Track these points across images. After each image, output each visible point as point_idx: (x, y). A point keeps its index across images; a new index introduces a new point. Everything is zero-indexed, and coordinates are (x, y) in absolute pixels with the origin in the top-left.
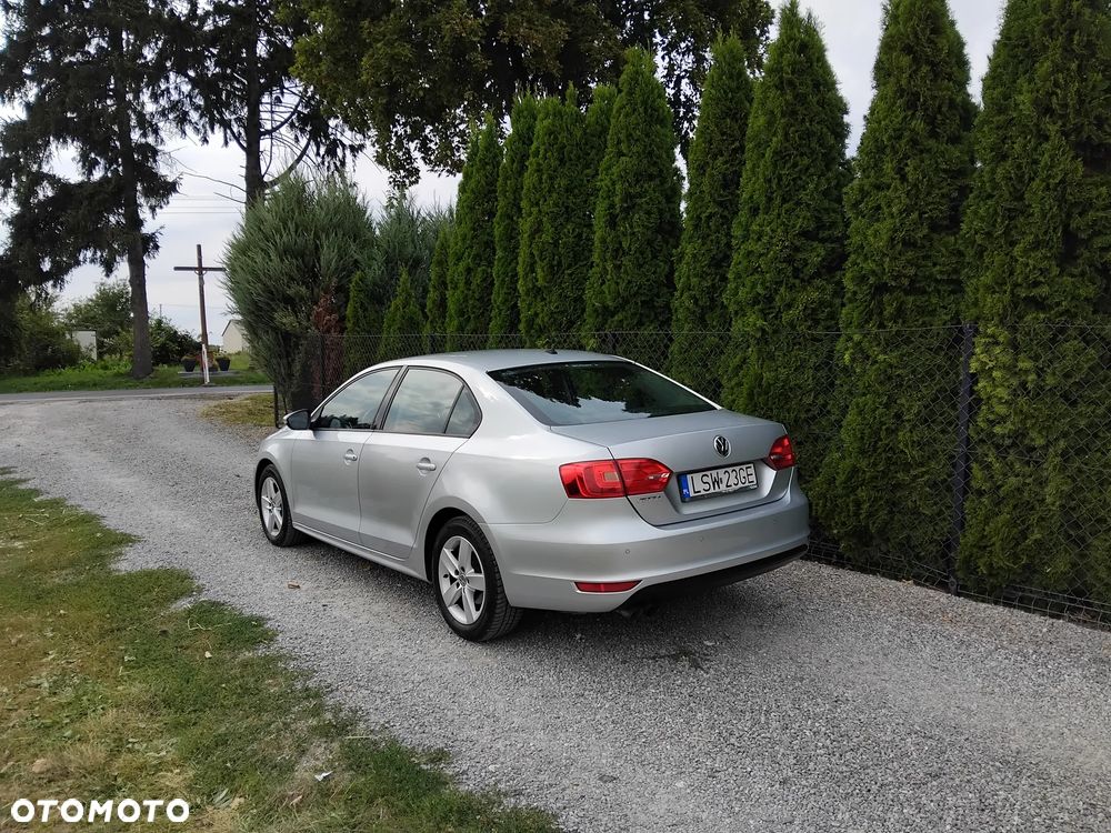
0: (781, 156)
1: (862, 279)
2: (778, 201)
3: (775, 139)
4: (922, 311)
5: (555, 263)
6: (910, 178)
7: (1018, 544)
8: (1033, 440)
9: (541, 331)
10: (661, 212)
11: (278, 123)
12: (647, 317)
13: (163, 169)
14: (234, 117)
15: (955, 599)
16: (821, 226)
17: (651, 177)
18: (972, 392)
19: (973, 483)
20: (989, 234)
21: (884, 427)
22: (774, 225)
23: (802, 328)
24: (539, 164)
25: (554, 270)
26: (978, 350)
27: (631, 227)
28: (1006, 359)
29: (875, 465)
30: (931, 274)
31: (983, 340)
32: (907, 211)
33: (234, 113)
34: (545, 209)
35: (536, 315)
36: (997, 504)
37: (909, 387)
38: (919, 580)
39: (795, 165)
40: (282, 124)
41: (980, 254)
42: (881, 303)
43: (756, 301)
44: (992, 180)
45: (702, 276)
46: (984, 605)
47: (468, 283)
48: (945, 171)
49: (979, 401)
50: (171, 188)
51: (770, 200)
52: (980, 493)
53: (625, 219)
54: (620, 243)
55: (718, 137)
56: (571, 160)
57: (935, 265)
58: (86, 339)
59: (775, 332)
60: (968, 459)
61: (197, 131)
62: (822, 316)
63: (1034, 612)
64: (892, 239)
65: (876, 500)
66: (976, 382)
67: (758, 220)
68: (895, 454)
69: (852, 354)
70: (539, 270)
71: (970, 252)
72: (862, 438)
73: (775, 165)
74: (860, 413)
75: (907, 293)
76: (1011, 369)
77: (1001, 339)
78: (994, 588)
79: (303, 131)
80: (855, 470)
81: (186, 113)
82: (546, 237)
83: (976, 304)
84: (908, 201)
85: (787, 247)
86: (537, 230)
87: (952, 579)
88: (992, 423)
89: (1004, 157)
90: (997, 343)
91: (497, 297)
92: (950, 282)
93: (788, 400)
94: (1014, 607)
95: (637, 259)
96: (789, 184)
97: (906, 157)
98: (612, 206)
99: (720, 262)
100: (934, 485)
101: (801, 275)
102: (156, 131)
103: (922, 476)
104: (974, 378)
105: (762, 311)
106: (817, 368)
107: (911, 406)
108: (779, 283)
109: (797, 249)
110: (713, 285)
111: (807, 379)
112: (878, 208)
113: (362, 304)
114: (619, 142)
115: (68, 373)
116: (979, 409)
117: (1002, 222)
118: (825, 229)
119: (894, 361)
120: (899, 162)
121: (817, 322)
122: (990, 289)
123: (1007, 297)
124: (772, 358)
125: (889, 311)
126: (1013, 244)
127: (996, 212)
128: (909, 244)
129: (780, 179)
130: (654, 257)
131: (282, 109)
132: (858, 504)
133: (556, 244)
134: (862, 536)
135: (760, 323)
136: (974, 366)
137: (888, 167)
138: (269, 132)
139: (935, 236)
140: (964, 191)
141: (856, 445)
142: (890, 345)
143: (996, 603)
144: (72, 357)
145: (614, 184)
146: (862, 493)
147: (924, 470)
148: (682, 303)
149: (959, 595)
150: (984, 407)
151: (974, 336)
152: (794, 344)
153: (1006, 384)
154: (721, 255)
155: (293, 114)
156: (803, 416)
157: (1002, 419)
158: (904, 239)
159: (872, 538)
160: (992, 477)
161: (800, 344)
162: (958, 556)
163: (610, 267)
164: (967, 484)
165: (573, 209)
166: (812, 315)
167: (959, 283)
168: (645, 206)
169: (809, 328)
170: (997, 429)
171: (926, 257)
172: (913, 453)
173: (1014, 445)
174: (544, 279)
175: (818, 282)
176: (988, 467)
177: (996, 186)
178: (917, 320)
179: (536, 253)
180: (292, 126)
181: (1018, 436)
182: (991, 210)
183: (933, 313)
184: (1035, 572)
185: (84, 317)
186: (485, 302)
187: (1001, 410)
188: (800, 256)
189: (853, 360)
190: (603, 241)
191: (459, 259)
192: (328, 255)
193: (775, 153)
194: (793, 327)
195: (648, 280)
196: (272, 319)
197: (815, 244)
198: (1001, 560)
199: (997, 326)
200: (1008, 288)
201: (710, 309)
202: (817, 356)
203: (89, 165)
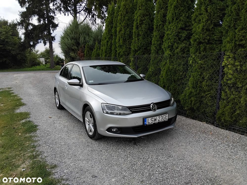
0: (176, 7)
1: (195, 40)
2: (175, 19)
3: (174, 2)
4: (211, 49)
5: (125, 39)
6: (209, 11)
7: (233, 114)
8: (238, 85)
9: (121, 56)
10: (149, 25)
11: (81, 10)
12: (146, 52)
13: (56, 21)
14: (71, 9)
15: (215, 128)
16: (186, 26)
17: (147, 15)
18: (223, 71)
19: (222, 97)
20: (229, 26)
21: (199, 81)
22: (174, 26)
23: (180, 54)
24: (121, 14)
25: (124, 40)
26: (224, 60)
27: (142, 29)
28: (232, 62)
29: (196, 91)
30: (214, 39)
31: (226, 57)
32: (207, 20)
33: (71, 8)
34: (122, 25)
35: (120, 52)
36: (228, 103)
37: (206, 70)
38: (207, 122)
39: (180, 9)
41: (227, 32)
42: (200, 47)
43: (169, 47)
44: (231, 10)
45: (157, 41)
46: (223, 130)
47: (107, 44)
48: (219, 9)
49: (224, 74)
50: (57, 26)
51: (173, 19)
52: (224, 100)
53: (140, 26)
54: (139, 33)
55: (162, 3)
56: (129, 12)
57: (215, 36)
58: (42, 60)
59: (174, 55)
60: (221, 90)
61: (63, 12)
62: (186, 51)
63: (237, 133)
64: (203, 29)
65: (196, 100)
66: (224, 69)
67: (170, 25)
68: (202, 88)
69: (192, 61)
70: (121, 41)
71: (224, 32)
72: (193, 84)
73: (174, 10)
74: (193, 77)
75: (207, 44)
76: (233, 65)
77: (231, 56)
78: (226, 125)
79: (86, 12)
80: (191, 92)
81: (61, 9)
82: (123, 32)
83: (225, 46)
84: (208, 18)
85: (177, 32)
86: (120, 31)
87: (215, 122)
88: (228, 80)
89: (235, 3)
90: (230, 58)
91: (113, 48)
92: (219, 40)
93: (176, 73)
94: (231, 131)
95: (143, 37)
96: (178, 15)
97: (208, 5)
98: (137, 23)
99: (162, 37)
100: (212, 97)
101: (181, 40)
102: (54, 13)
103: (209, 94)
104: (223, 67)
105: (170, 50)
106: (184, 65)
107: (207, 75)
108: (175, 42)
109: (179, 33)
110: (160, 43)
111: (181, 68)
112: (200, 20)
113: (88, 50)
114: (140, 6)
115: (38, 67)
116: (224, 76)
117: (233, 23)
118: (186, 27)
119: (202, 63)
120: (206, 7)
121: (184, 53)
122: (228, 42)
123: (233, 44)
124: (173, 62)
125: (202, 49)
126: (236, 29)
127: (232, 20)
128: (208, 30)
129: (176, 14)
130: (148, 36)
131: (82, 7)
132: (191, 101)
133: (125, 34)
134: (192, 110)
135: (169, 53)
136: (223, 64)
137: (203, 8)
138: (79, 12)
139: (215, 28)
140: (224, 15)
141: (192, 86)
142: (202, 58)
143: (227, 130)
144: (39, 64)
145: (138, 17)
146: (192, 99)
147: (209, 93)
148: (153, 48)
149: (217, 127)
150: (225, 76)
151: (224, 56)
152: (178, 59)
153: (232, 69)
154: (163, 35)
155: (84, 8)
156: (180, 78)
157: (231, 79)
158: (206, 29)
159: (195, 110)
160: (227, 95)
161: (179, 58)
162: (217, 116)
163: (136, 39)
164: (220, 97)
165: (129, 25)
166: (183, 51)
167: (221, 41)
168: (145, 23)
169: (182, 54)
170: (229, 82)
171: (213, 34)
172: (205, 88)
173: (233, 86)
174: (122, 43)
175: (185, 42)
176: (226, 92)
177: (232, 12)
178: (210, 51)
179: (120, 36)
180: (84, 11)
181: (234, 84)
182: (230, 19)
183: (214, 50)
184: (237, 122)
185: (43, 55)
186: (110, 49)
187: (230, 76)
188: (180, 34)
189: (192, 63)
190: (135, 32)
191: (106, 39)
192: (82, 39)
193: (175, 6)
194: (178, 54)
195: (146, 42)
196: (70, 54)
197: (184, 31)
198: (228, 119)
199: (230, 53)
200: (234, 42)
201: (159, 50)
202: (184, 62)
203: (39, 20)
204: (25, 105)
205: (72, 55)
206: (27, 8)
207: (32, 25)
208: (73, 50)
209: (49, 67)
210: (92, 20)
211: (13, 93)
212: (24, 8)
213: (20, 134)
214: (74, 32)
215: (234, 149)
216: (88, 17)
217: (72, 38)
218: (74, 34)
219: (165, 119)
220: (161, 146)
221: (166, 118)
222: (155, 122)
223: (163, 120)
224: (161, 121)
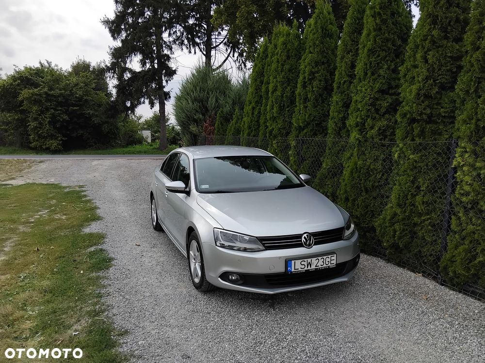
0: (371, 52)
1: (405, 115)
2: (369, 74)
3: (369, 43)
4: (434, 133)
5: (282, 105)
6: (430, 61)
7: (471, 262)
8: (482, 206)
9: (275, 137)
10: (326, 81)
11: (219, 43)
12: (319, 131)
13: (172, 65)
14: (202, 41)
15: (438, 286)
16: (390, 87)
17: (323, 63)
18: (454, 178)
19: (452, 226)
20: (467, 92)
21: (410, 193)
22: (366, 87)
23: (376, 140)
24: (278, 59)
25: (281, 108)
26: (457, 155)
27: (313, 88)
28: (471, 160)
29: (405, 212)
30: (440, 113)
31: (460, 150)
32: (427, 78)
33: (202, 40)
34: (279, 80)
35: (273, 129)
36: (463, 239)
37: (425, 173)
38: (426, 274)
39: (379, 56)
40: (220, 43)
41: (463, 102)
42: (412, 127)
43: (357, 125)
44: (470, 62)
45: (339, 112)
46: (451, 292)
47: (253, 114)
48: (450, 57)
49: (456, 183)
50: (174, 72)
51: (366, 74)
52: (455, 233)
53: (310, 84)
54: (307, 95)
55: (350, 43)
56: (292, 56)
57: (442, 107)
58: (147, 134)
59: (366, 141)
60: (450, 213)
61: (187, 48)
62: (388, 133)
63: (479, 300)
64: (418, 94)
65: (404, 230)
66: (456, 172)
67: (361, 84)
68: (414, 207)
69: (399, 154)
70: (275, 109)
71: (458, 101)
72: (399, 198)
73: (369, 56)
74: (400, 185)
75: (428, 122)
76: (472, 166)
77: (468, 150)
78: (458, 284)
79: (229, 46)
80: (395, 214)
81: (183, 41)
82: (278, 93)
83: (458, 129)
84: (428, 74)
85: (372, 98)
86: (275, 90)
87: (439, 276)
88: (462, 195)
89: (478, 48)
90: (466, 152)
91: (262, 121)
92: (449, 117)
93: (370, 176)
94: (468, 295)
95: (314, 103)
96: (375, 65)
97: (429, 50)
98: (304, 78)
99: (347, 105)
100: (433, 226)
101: (379, 112)
102: (171, 49)
103: (428, 220)
104: (455, 170)
105: (360, 130)
106: (384, 160)
107: (424, 183)
108: (368, 116)
109: (377, 99)
110: (344, 116)
111: (379, 165)
112: (414, 78)
113: (221, 123)
114: (310, 47)
115: (138, 147)
116: (456, 186)
117: (474, 85)
118: (390, 89)
119: (416, 159)
120: (425, 53)
121: (386, 137)
122: (464, 121)
123: (473, 126)
124: (364, 154)
125: (416, 132)
126: (480, 97)
127: (472, 80)
128: (427, 96)
129: (371, 64)
130: (323, 102)
131: (221, 37)
132: (395, 231)
133: (282, 96)
134: (395, 246)
135: (357, 136)
136: (455, 163)
137: (418, 56)
138: (215, 47)
139: (443, 92)
140: (460, 68)
141: (396, 201)
142: (416, 150)
143: (460, 292)
144: (140, 141)
145: (306, 67)
146: (397, 226)
147: (428, 217)
148: (331, 125)
149: (442, 285)
150: (458, 186)
151: (456, 147)
152: (374, 148)
153: (470, 174)
154: (349, 102)
155: (225, 39)
156: (376, 184)
157: (467, 194)
158: (425, 94)
159: (402, 250)
160: (461, 224)
161: (376, 148)
162: (441, 264)
163: (302, 106)
164: (449, 226)
165: (290, 81)
166: (382, 133)
167: (454, 117)
168: (318, 78)
169: (381, 140)
170: (464, 199)
171: (438, 104)
172: (421, 208)
173: (472, 208)
174: (277, 112)
175: (387, 116)
176: (459, 218)
177: (472, 66)
178: (432, 138)
179: (274, 100)
180: (225, 44)
181: (475, 203)
182: (469, 79)
183: (440, 134)
184: (479, 278)
185: (149, 125)
186: (258, 121)
187: (467, 188)
188: (378, 102)
189: (399, 157)
190: (300, 95)
191: (251, 103)
192: (212, 102)
193: (369, 50)
194: (373, 138)
195: (319, 113)
196: (189, 128)
197: (387, 96)
198: (460, 271)
199: (467, 142)
200: (473, 121)
201: (342, 129)
202: (384, 154)
203: (143, 63)
204: (101, 219)
205: (193, 129)
206: (122, 41)
207: (130, 71)
208: (195, 121)
209: (157, 149)
210: (239, 62)
211: (85, 196)
212: (118, 40)
213: (82, 272)
214: (198, 89)
215: (461, 331)
216: (232, 56)
217: (195, 100)
218: (199, 92)
219: (329, 265)
220: (319, 313)
221: (332, 262)
222: (309, 268)
223: (325, 265)
224: (320, 266)
